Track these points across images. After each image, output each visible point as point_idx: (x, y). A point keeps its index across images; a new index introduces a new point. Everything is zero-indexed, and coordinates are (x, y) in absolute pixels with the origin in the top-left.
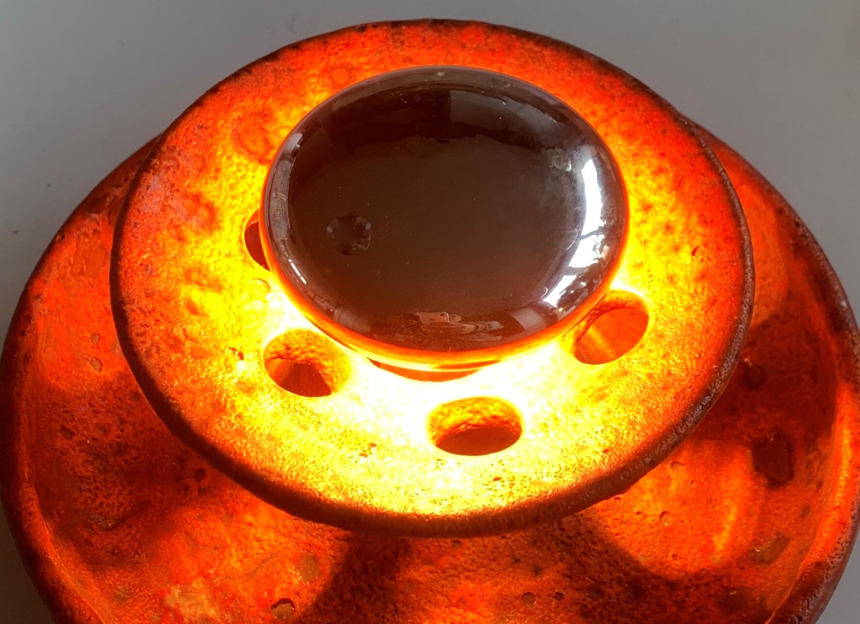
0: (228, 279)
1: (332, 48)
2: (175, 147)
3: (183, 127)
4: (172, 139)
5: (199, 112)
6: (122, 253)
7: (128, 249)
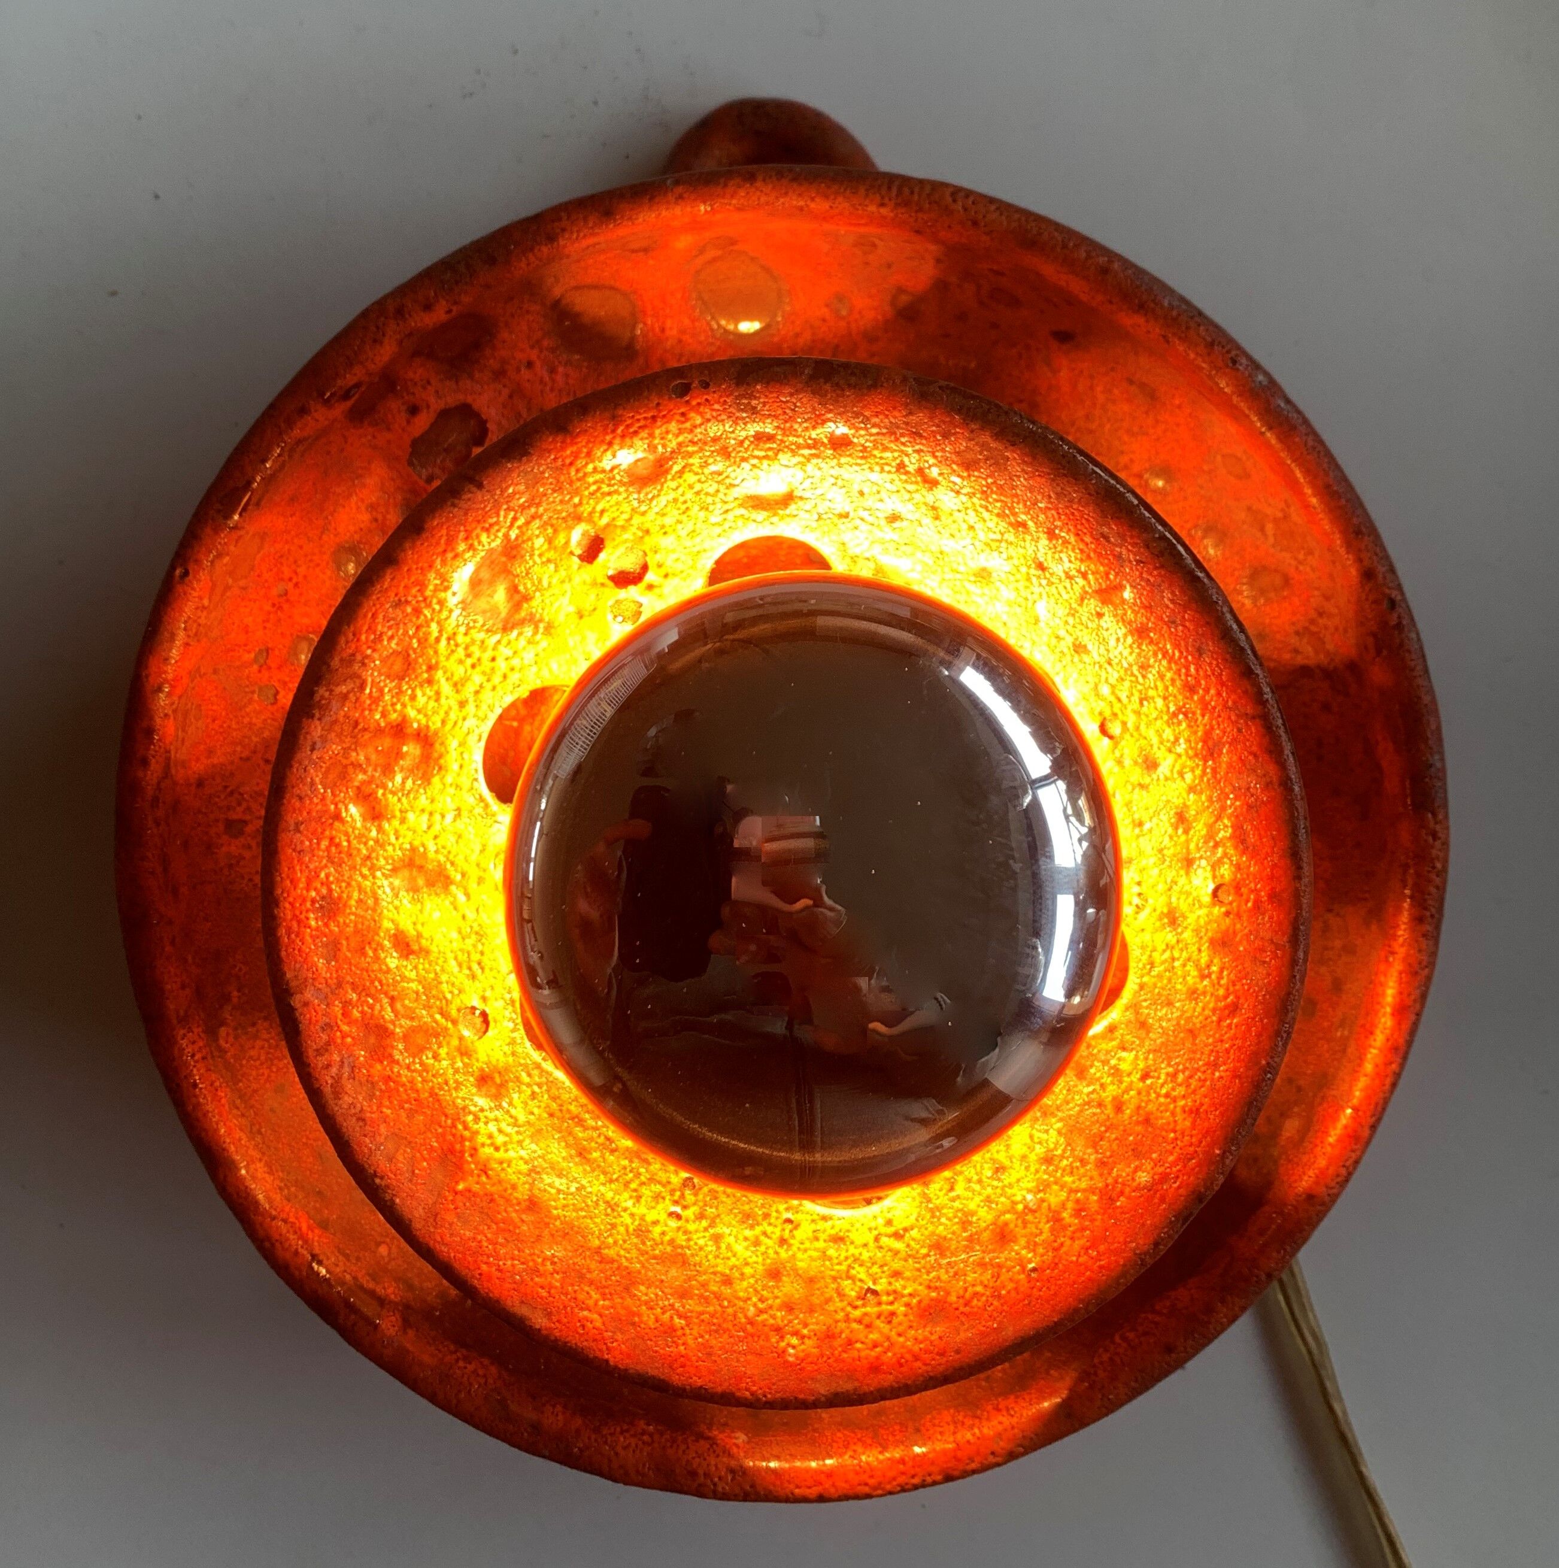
0: (460, 861)
1: (628, 426)
2: (353, 655)
3: (365, 616)
4: (347, 642)
5: (392, 579)
6: (279, 891)
7: (288, 882)
